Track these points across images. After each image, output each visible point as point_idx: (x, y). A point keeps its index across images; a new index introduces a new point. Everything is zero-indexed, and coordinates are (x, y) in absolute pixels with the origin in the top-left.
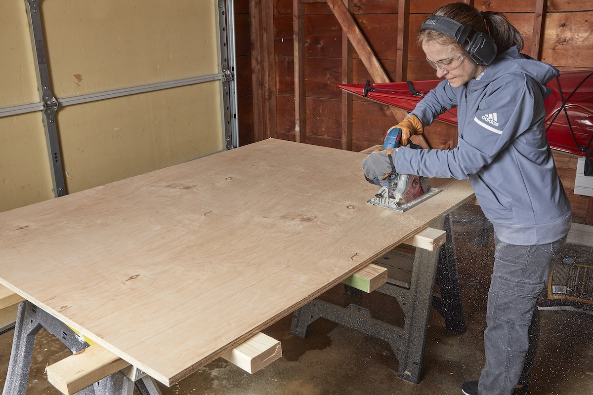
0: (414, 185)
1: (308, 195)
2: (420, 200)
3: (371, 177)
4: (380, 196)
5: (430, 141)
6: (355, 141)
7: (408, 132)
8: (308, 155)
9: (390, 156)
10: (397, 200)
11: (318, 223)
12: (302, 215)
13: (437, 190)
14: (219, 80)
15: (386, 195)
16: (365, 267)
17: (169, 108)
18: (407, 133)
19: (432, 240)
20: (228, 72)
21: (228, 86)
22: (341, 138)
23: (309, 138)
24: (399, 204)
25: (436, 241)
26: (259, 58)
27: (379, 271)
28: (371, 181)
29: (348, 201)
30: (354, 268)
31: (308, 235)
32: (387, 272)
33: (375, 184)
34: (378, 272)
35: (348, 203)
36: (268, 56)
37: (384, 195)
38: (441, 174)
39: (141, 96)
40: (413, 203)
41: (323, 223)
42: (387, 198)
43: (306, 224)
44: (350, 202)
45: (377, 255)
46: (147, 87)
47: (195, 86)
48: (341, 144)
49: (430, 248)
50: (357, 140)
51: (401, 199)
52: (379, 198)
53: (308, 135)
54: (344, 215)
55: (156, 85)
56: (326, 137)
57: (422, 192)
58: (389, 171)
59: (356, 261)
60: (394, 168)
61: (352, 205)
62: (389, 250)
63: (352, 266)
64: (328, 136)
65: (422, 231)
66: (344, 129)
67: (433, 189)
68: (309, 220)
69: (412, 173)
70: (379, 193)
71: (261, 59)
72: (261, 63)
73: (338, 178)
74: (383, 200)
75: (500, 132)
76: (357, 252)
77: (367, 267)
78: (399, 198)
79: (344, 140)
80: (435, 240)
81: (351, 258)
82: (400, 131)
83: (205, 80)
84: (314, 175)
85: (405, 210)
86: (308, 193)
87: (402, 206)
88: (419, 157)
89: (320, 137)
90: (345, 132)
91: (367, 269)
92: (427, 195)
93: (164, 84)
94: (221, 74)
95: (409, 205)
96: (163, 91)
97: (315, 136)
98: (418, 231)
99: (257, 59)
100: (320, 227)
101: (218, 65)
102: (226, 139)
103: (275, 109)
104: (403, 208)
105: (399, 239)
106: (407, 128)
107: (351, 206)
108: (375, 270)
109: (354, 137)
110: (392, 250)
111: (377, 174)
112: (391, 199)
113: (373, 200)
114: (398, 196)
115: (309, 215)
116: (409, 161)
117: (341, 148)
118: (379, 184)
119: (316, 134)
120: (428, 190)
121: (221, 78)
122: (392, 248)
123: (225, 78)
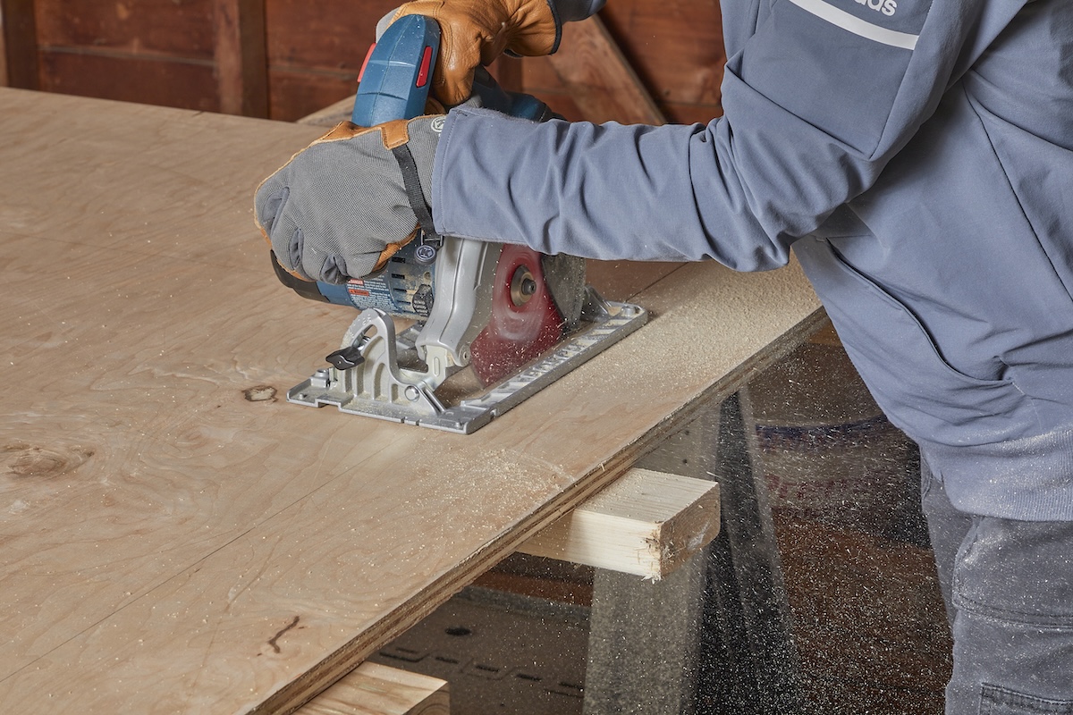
0: (516, 295)
1: (48, 345)
2: (548, 367)
3: (313, 267)
4: (349, 359)
5: (644, 49)
6: (280, 67)
7: (471, 37)
8: (44, 147)
9: (404, 158)
10: (436, 376)
11: (105, 482)
12: (23, 447)
13: (630, 315)
15: (380, 354)
16: (340, 680)
18: (465, 46)
19: (653, 529)
22: (209, 52)
23: (54, 60)
24: (446, 396)
25: (672, 534)
27: (406, 693)
28: (307, 288)
29: (246, 367)
30: (286, 688)
31: (56, 545)
32: (446, 699)
33: (327, 299)
34: (403, 702)
35: (247, 375)
37: (373, 355)
38: (660, 246)
40: (516, 384)
41: (126, 479)
42: (387, 372)
43: (44, 490)
44: (256, 369)
45: (395, 617)
48: (215, 84)
49: (647, 565)
50: (290, 59)
51: (452, 371)
52: (347, 368)
53: (45, 45)
54: (229, 435)
56: (135, 49)
57: (556, 329)
58: (401, 228)
59: (296, 653)
60: (424, 213)
61: (267, 381)
62: (452, 591)
63: (274, 680)
64: (148, 45)
65: (605, 486)
66: (223, 8)
67: (612, 308)
68: (56, 468)
69: (514, 236)
70: (347, 342)
73: (198, 256)
74: (369, 380)
75: (909, 42)
76: (298, 610)
77: (353, 679)
78: (445, 364)
79: (227, 60)
80: (668, 528)
81: (272, 642)
82: (434, 30)
84: (75, 244)
85: (478, 423)
86: (48, 336)
87: (464, 404)
88: (553, 163)
89: (109, 52)
90: (229, 23)
91: (348, 692)
92: (585, 342)
95: (497, 395)
97: (80, 50)
98: (589, 489)
100: (111, 502)
104: (469, 412)
105: (500, 533)
106: (466, 20)
107: (262, 388)
108: (387, 691)
109: (276, 47)
110: (467, 589)
111: (345, 247)
112: (408, 374)
113: (318, 383)
114: (440, 356)
115: (57, 447)
116: (502, 183)
117: (216, 107)
118: (345, 300)
119: (84, 38)
120: (589, 316)
122: (468, 579)
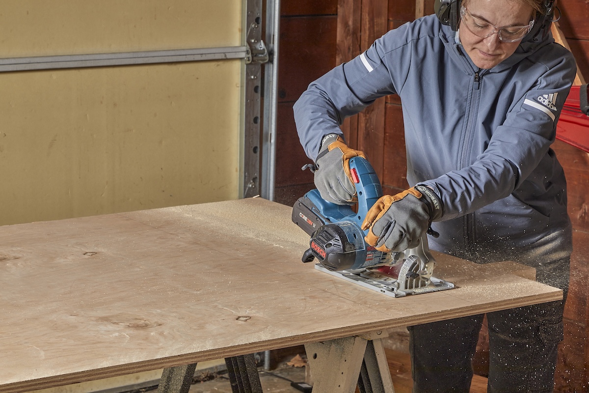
14: (241, 59)
17: (115, 105)
20: (261, 46)
21: (259, 74)
26: (350, 23)
36: (372, 20)
39: (55, 74)
46: (69, 58)
47: (181, 67)
55: (87, 58)
71: (354, 24)
72: (355, 33)
83: (204, 58)
93: (105, 56)
94: (244, 49)
96: (104, 70)
99: (346, 25)
101: (241, 30)
102: (246, 183)
103: (381, 135)
121: (243, 55)
123: (250, 55)
